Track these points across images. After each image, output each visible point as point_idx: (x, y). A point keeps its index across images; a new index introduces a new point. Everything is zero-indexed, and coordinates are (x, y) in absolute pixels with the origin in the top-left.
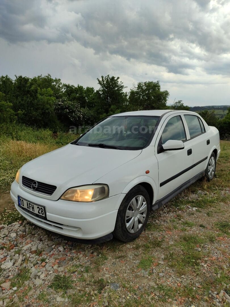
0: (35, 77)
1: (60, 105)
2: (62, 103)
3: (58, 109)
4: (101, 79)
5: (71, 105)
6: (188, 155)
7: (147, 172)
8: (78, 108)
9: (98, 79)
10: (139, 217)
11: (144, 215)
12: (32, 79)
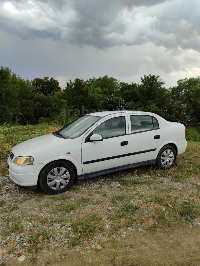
0: (100, 77)
1: (107, 100)
2: (110, 99)
3: (106, 104)
4: (144, 78)
5: (116, 101)
6: (121, 145)
7: (69, 153)
8: (122, 102)
9: (141, 77)
10: (61, 181)
11: (68, 181)
12: (98, 79)
